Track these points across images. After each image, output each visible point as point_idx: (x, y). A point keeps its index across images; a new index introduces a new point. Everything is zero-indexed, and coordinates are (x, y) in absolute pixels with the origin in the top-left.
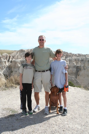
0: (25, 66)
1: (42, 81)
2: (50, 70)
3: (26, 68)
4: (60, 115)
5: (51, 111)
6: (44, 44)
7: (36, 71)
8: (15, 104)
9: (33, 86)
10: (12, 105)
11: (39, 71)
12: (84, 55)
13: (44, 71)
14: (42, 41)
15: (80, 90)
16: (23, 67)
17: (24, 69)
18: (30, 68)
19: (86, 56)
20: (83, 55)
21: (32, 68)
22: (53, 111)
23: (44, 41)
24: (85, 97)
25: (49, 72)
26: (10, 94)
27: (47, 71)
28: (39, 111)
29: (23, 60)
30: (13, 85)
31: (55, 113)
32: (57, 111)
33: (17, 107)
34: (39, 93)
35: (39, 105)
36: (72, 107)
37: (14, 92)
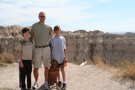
0: (24, 43)
1: (42, 57)
2: (50, 45)
3: (25, 45)
4: (60, 89)
5: (51, 87)
6: (44, 20)
7: (36, 47)
8: (10, 83)
9: (33, 62)
10: (7, 85)
11: (39, 47)
12: (67, 32)
13: (44, 47)
14: (43, 17)
15: (72, 65)
16: (22, 44)
17: (23, 46)
18: (29, 45)
19: (69, 33)
20: (65, 32)
21: (31, 44)
22: (52, 86)
23: (45, 18)
24: (78, 71)
25: (49, 47)
26: (1, 73)
27: (47, 46)
28: (38, 88)
29: (3, 37)
30: (2, 63)
31: (55, 88)
32: (56, 86)
33: (13, 86)
34: (38, 68)
35: (38, 82)
36: (69, 81)
37: (5, 71)
